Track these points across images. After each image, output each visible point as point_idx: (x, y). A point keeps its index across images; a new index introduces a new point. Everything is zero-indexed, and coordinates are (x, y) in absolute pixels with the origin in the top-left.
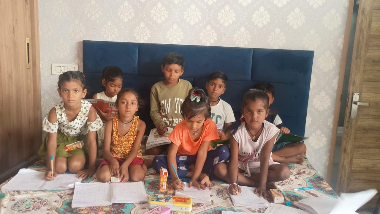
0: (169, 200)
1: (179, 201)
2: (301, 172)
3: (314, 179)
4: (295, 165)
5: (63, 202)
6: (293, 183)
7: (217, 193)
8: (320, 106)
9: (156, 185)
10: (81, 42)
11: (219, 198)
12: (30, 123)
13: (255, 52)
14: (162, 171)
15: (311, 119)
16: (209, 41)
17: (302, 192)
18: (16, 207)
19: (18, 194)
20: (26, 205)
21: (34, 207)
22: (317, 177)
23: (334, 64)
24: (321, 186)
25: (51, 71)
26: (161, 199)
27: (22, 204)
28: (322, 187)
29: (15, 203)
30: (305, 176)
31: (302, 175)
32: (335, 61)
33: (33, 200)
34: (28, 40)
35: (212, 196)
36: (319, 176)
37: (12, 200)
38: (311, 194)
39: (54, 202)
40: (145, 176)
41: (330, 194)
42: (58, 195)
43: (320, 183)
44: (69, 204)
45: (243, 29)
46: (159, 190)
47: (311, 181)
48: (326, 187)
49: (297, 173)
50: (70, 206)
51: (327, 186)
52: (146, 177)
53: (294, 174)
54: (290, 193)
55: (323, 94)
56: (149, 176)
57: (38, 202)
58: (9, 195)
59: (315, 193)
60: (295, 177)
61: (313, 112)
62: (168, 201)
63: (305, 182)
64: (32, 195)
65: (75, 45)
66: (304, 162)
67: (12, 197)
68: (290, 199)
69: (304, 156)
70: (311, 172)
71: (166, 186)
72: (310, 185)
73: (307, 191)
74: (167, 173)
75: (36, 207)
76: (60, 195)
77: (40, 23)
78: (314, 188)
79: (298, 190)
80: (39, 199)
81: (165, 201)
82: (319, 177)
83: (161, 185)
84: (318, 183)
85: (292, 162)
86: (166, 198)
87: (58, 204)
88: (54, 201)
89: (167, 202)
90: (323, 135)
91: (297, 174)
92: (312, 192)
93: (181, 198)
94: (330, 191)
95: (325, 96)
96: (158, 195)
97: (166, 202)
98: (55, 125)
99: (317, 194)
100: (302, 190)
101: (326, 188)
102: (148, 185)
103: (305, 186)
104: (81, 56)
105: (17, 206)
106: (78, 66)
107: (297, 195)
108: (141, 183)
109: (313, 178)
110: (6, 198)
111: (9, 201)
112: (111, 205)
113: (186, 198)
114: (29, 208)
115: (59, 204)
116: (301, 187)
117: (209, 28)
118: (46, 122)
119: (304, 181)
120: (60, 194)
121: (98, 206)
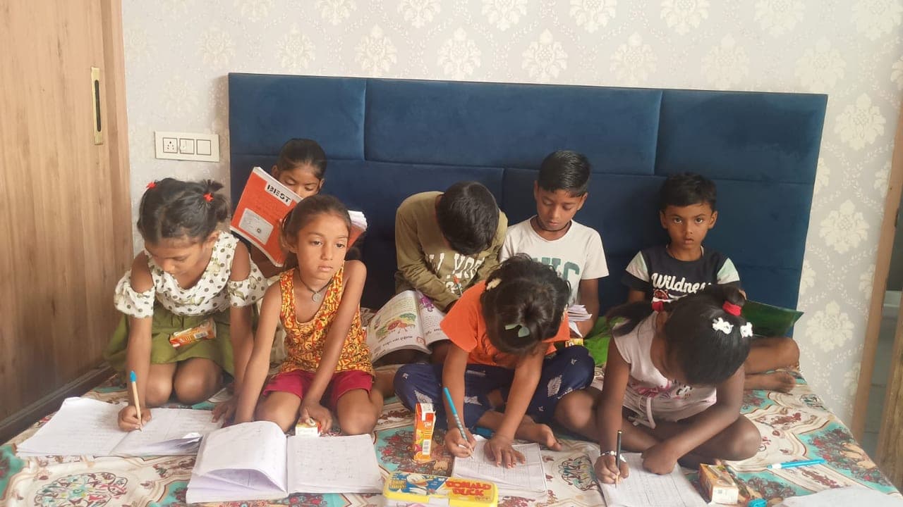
0: (437, 490)
1: (462, 493)
2: (788, 415)
3: (823, 435)
4: (773, 394)
5: (165, 486)
6: (766, 445)
7: (565, 472)
8: (838, 241)
9: (406, 443)
10: (225, 77)
11: (570, 484)
12: (105, 276)
13: (667, 97)
14: (420, 410)
15: (813, 273)
16: (547, 73)
17: (794, 472)
18: (47, 497)
19: (57, 463)
20: (72, 492)
21: (91, 498)
22: (833, 431)
23: (881, 130)
24: (845, 457)
25: (153, 151)
26: (414, 486)
27: (63, 489)
28: (846, 460)
29: (46, 487)
30: (798, 427)
31: (791, 425)
32: (883, 121)
33: (92, 480)
34: (95, 74)
35: (551, 477)
36: (837, 427)
37: (40, 477)
38: (818, 478)
39: (143, 487)
40: (378, 418)
41: (870, 479)
42: (156, 467)
43: (842, 448)
44: (181, 494)
45: (634, 40)
46: (412, 458)
47: (817, 442)
48: (859, 460)
49: (777, 419)
50: (182, 499)
51: (860, 457)
52: (381, 421)
53: (769, 421)
54: (761, 476)
55: (848, 207)
56: (390, 419)
57: (104, 486)
58: (33, 464)
59: (828, 477)
60: (772, 430)
61: (820, 256)
62: (433, 493)
63: (800, 443)
64: (90, 464)
65: (211, 84)
66: (795, 388)
67: (41, 469)
68: (762, 492)
69: (795, 370)
70: (816, 417)
71: (429, 450)
72: (814, 452)
73: (807, 469)
74: (432, 414)
75: (96, 499)
76: (160, 466)
77: (126, 30)
78: (826, 462)
79: (782, 468)
80: (107, 476)
81: (425, 492)
82: (838, 432)
83: (417, 445)
84: (836, 447)
85: (762, 388)
86: (429, 482)
87: (151, 493)
88: (142, 484)
89: (431, 495)
90: (844, 315)
91: (777, 422)
92: (822, 474)
93: (469, 483)
94: (869, 471)
95: (854, 214)
96: (407, 475)
97: (428, 494)
98: (147, 297)
99: (834, 480)
100: (794, 469)
101: (858, 463)
102: (385, 444)
103: (800, 456)
104: (226, 112)
105: (50, 495)
106: (219, 137)
107: (780, 481)
108: (367, 439)
109: (821, 435)
110: (25, 474)
111: (31, 479)
112: (286, 499)
113: (482, 486)
114: (79, 501)
115: (155, 491)
116: (789, 458)
117: (546, 37)
118: (123, 290)
119: (798, 442)
120: (161, 464)
121: (253, 501)
